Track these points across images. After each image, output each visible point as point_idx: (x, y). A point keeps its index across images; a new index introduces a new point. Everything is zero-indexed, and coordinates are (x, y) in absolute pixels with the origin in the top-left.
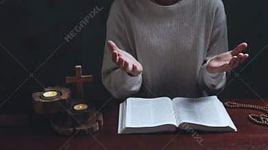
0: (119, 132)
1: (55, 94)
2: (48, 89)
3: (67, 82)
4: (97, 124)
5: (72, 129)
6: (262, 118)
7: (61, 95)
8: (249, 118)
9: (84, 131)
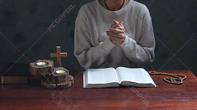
0: (84, 87)
1: (44, 63)
2: (39, 61)
3: (51, 57)
4: (71, 82)
5: (55, 85)
6: (172, 80)
7: (48, 64)
8: (164, 80)
9: (63, 86)
